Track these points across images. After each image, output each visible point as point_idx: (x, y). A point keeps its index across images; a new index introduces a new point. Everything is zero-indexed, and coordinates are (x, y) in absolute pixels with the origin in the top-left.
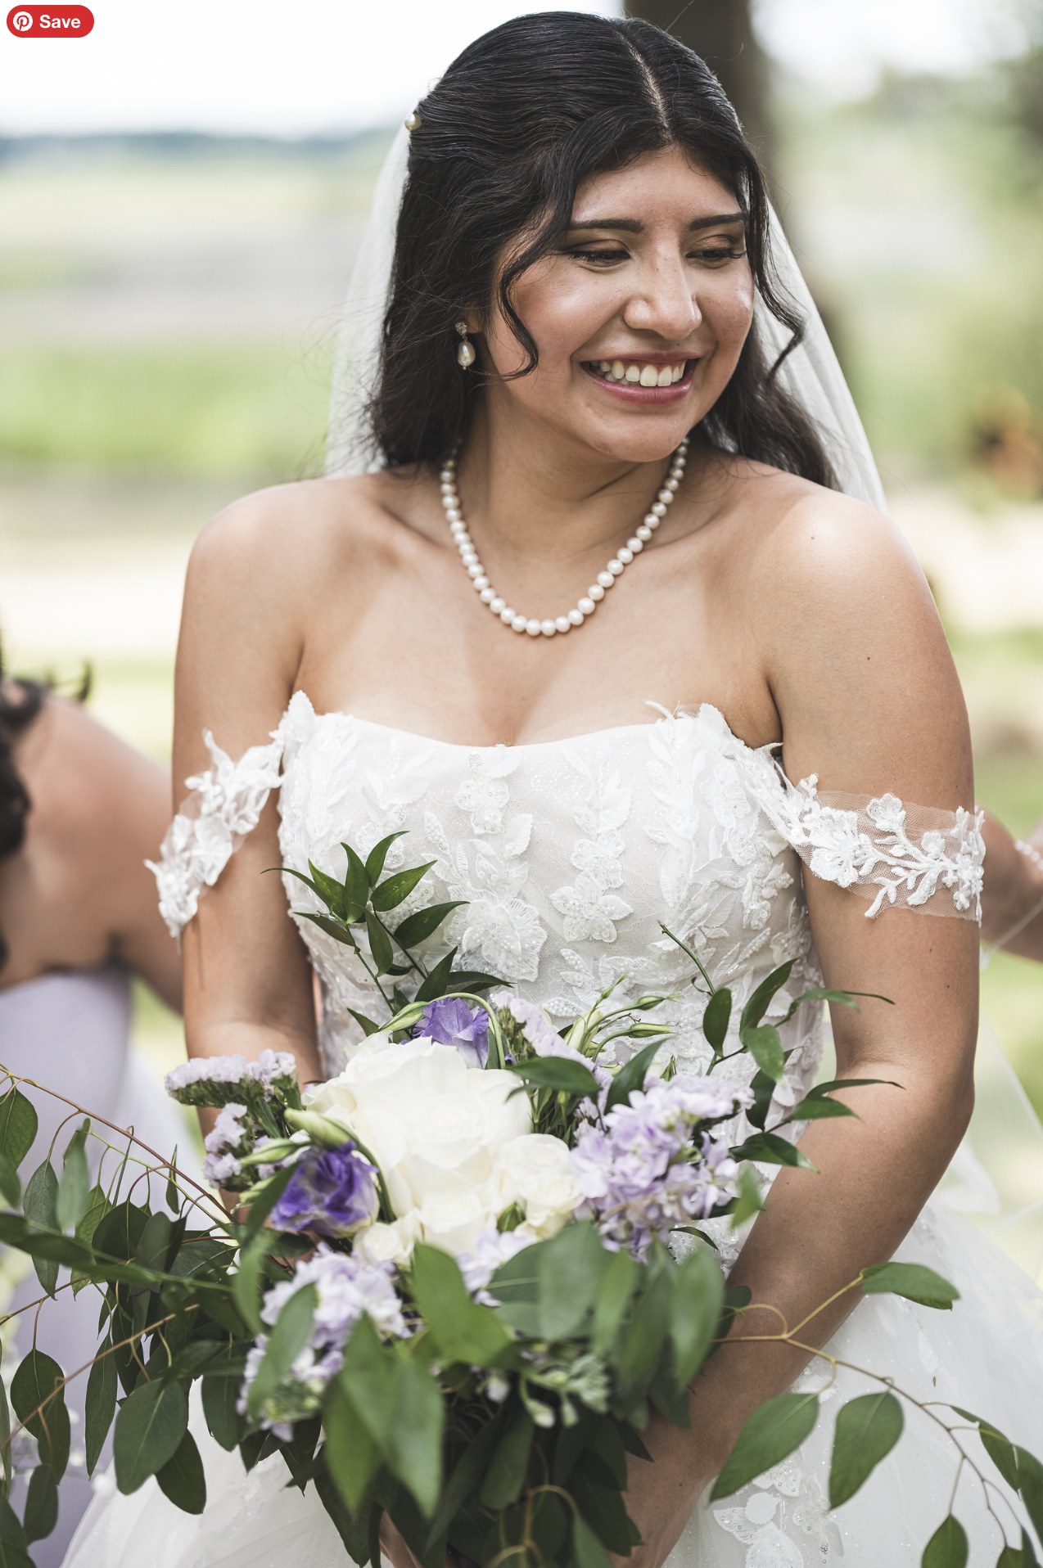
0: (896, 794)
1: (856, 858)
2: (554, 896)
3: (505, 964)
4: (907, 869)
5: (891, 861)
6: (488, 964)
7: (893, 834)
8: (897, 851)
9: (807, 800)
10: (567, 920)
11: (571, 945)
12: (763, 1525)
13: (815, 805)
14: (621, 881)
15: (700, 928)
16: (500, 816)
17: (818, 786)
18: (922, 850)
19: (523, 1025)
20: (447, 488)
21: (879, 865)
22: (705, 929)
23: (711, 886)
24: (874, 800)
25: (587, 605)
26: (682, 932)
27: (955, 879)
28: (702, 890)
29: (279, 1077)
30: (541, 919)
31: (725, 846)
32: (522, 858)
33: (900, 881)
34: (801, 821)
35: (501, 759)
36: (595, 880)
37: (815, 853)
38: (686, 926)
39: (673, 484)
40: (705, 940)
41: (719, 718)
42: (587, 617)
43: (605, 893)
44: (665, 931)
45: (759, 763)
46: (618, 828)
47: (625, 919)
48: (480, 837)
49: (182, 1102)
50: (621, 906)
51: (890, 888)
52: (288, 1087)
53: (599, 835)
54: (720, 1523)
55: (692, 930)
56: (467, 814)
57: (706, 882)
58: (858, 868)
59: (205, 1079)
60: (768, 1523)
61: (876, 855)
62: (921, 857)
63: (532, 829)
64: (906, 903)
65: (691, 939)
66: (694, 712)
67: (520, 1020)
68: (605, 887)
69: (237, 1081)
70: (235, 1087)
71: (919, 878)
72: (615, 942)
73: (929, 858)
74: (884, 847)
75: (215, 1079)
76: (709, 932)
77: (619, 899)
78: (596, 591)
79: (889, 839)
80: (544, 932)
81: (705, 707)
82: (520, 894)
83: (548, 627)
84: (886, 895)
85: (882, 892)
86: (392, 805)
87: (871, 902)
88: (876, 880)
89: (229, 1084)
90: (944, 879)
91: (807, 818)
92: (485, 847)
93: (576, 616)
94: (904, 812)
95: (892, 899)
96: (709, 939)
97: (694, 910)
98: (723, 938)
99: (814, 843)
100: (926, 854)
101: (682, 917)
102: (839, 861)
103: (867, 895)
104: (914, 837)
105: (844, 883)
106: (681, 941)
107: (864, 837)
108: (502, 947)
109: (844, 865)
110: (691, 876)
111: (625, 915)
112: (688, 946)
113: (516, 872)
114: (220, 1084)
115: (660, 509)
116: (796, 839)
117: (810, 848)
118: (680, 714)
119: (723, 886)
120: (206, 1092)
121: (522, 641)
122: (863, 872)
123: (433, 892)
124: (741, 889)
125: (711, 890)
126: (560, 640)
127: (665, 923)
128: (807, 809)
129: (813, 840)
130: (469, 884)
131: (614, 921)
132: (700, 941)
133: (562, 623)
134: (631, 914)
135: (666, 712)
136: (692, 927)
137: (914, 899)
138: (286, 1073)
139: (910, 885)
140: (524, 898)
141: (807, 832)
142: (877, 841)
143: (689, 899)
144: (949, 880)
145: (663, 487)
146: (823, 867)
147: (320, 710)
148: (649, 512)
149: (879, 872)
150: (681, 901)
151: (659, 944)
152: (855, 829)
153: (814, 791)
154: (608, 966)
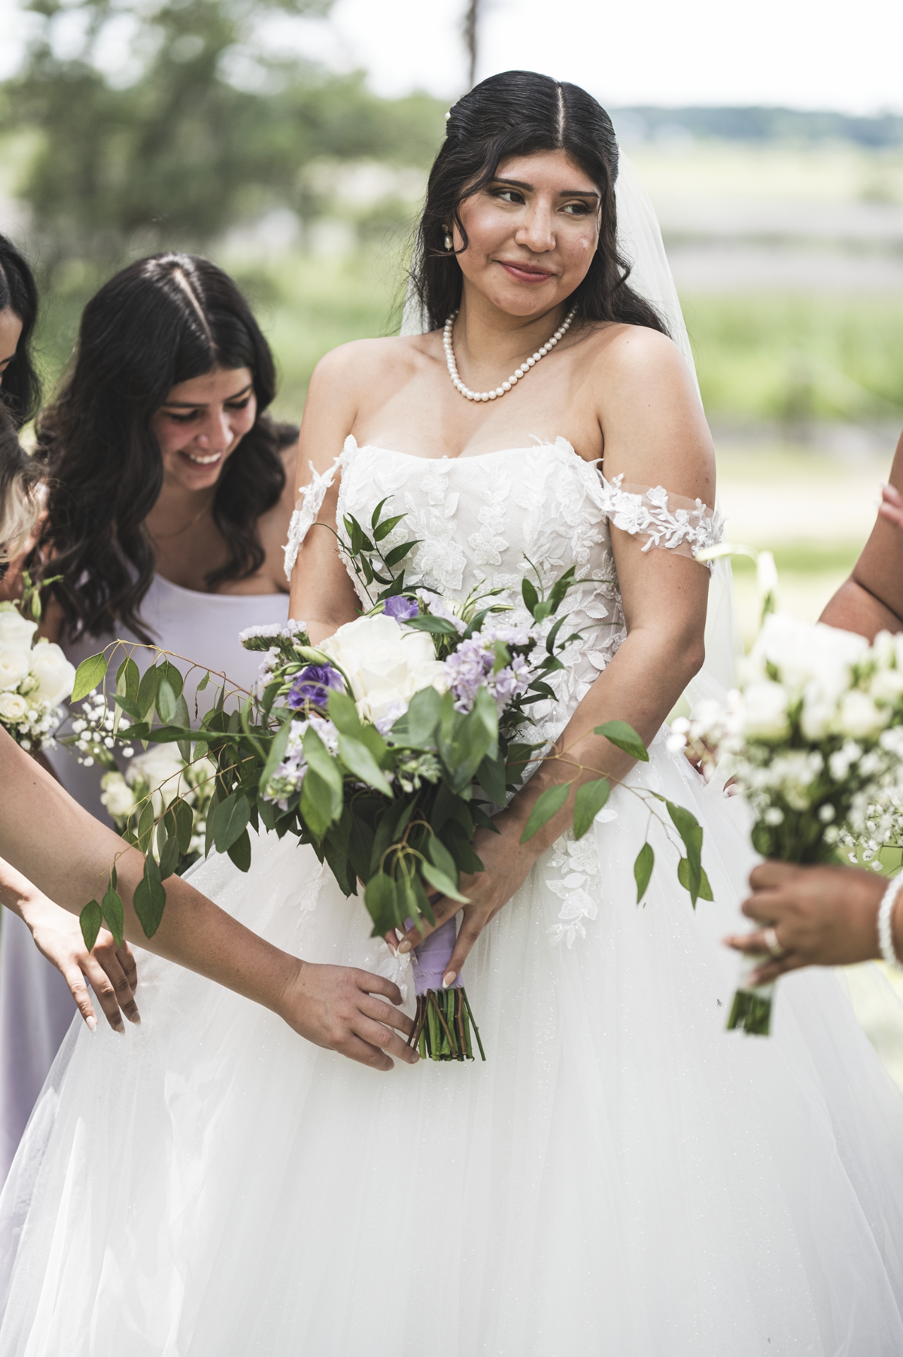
0: (664, 487)
1: (639, 519)
2: (470, 539)
3: (445, 579)
4: (667, 528)
5: (658, 522)
6: (436, 580)
7: (660, 508)
8: (662, 517)
9: (615, 489)
10: (476, 552)
11: (478, 567)
12: (574, 889)
13: (619, 492)
14: (503, 529)
15: (546, 557)
16: (443, 495)
17: (623, 481)
18: (676, 519)
19: (428, 605)
20: (446, 334)
21: (651, 524)
22: (549, 559)
23: (551, 534)
24: (651, 489)
25: (507, 385)
26: (536, 557)
27: (694, 538)
28: (546, 535)
29: (298, 633)
30: (463, 552)
31: (561, 513)
32: (454, 516)
33: (662, 534)
34: (611, 499)
35: (445, 464)
36: (490, 529)
37: (617, 515)
38: (538, 555)
39: (562, 330)
40: (549, 566)
41: (568, 445)
42: (505, 392)
43: (495, 536)
44: (525, 557)
45: (588, 469)
46: (503, 501)
47: (505, 551)
48: (433, 506)
49: (248, 649)
50: (503, 543)
51: (656, 537)
52: (303, 639)
53: (493, 504)
54: (549, 887)
55: (541, 558)
56: (427, 494)
57: (548, 530)
58: (640, 525)
59: (259, 636)
60: (577, 888)
61: (649, 519)
62: (675, 522)
63: (459, 501)
64: (664, 546)
65: (542, 564)
66: (553, 441)
67: (427, 602)
68: (495, 533)
69: (276, 636)
70: (275, 640)
71: (673, 533)
72: (501, 565)
73: (679, 524)
74: (655, 515)
75: (265, 636)
76: (552, 561)
77: (502, 539)
78: (513, 379)
79: (657, 511)
80: (465, 560)
81: (559, 438)
82: (453, 539)
83: (485, 396)
84: (654, 541)
85: (651, 539)
86: (389, 489)
87: (645, 543)
88: (649, 532)
89: (273, 638)
90: (687, 537)
91: (614, 498)
92: (435, 511)
93: (500, 391)
94: (667, 497)
95: (657, 543)
96: (552, 565)
97: (541, 546)
98: (561, 566)
99: (617, 510)
100: (678, 521)
101: (535, 549)
102: (629, 520)
103: (644, 540)
104: (671, 511)
105: (632, 532)
106: (534, 564)
107: (644, 509)
108: (443, 569)
109: (632, 522)
110: (540, 526)
111: (505, 548)
112: (539, 568)
113: (452, 525)
114: (267, 638)
115: (553, 341)
116: (607, 507)
117: (614, 513)
118: (546, 443)
119: (559, 535)
120: (260, 643)
121: (471, 404)
122: (642, 527)
123: (407, 537)
124: (570, 538)
125: (552, 536)
126: (491, 403)
127: (526, 553)
128: (614, 494)
129: (616, 509)
130: (427, 533)
131: (500, 552)
132: (547, 566)
133: (492, 394)
134: (508, 548)
135: (539, 441)
136: (541, 556)
137: (668, 545)
138: (301, 631)
139: (667, 537)
140: (455, 541)
141: (613, 505)
142: (651, 511)
143: (538, 539)
144: (690, 538)
145: (557, 331)
146: (620, 523)
147: (359, 445)
148: (548, 341)
149: (652, 527)
150: (534, 540)
151: (522, 564)
152: (640, 504)
153: (619, 484)
154: (498, 580)
